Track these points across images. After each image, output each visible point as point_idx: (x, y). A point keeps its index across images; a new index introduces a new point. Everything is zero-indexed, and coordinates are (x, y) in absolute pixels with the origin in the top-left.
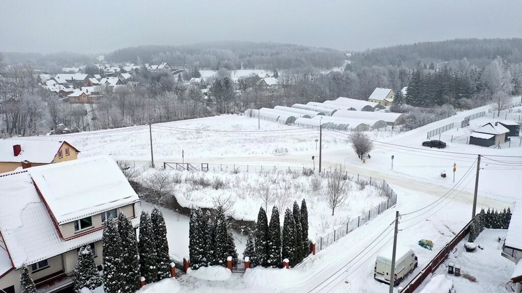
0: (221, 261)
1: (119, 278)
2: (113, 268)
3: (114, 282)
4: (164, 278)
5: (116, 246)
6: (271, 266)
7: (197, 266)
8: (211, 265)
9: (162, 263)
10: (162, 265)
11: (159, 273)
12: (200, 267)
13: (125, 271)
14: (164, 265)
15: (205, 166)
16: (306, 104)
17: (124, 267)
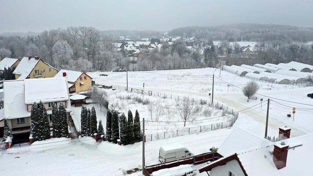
0: (91, 135)
1: (37, 131)
2: (34, 126)
3: (34, 132)
4: (63, 137)
5: (36, 116)
6: (112, 142)
7: (83, 135)
8: (88, 136)
9: (62, 129)
10: (63, 130)
11: (61, 134)
12: (84, 136)
13: (40, 129)
14: (64, 131)
15: (150, 92)
16: (264, 65)
17: (40, 127)
